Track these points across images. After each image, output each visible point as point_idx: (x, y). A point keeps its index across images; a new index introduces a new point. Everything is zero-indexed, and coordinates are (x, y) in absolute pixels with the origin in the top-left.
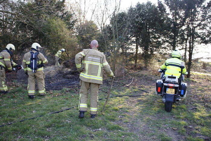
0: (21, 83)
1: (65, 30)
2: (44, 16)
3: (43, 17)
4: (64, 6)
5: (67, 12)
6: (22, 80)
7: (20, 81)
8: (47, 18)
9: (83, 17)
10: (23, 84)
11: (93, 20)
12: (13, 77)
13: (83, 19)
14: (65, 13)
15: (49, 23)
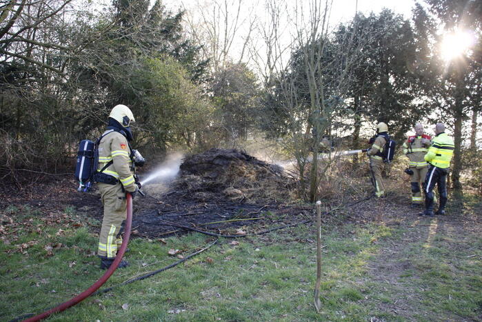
0: (85, 215)
1: (185, 83)
2: (135, 52)
3: (133, 54)
4: (180, 29)
5: (187, 42)
6: (86, 208)
7: (82, 210)
8: (141, 57)
9: (223, 54)
10: (89, 219)
11: (244, 60)
12: (63, 199)
13: (222, 58)
14: (184, 45)
15: (146, 68)
